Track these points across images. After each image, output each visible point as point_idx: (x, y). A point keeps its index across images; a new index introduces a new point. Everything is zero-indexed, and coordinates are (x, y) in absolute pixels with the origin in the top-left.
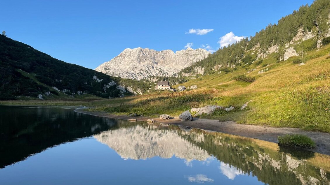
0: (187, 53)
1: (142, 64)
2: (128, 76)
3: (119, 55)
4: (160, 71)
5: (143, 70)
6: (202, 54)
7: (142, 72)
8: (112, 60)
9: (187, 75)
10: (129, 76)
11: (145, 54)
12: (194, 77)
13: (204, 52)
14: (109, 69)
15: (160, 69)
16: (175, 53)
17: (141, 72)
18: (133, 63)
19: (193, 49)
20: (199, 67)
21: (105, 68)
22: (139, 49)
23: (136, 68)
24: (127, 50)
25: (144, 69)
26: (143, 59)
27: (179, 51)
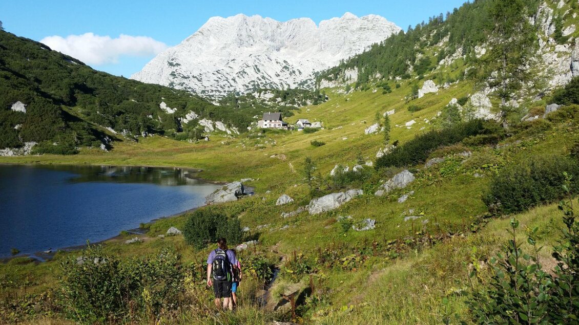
0: (343, 25)
1: (247, 50)
2: (217, 79)
3: (198, 33)
4: (285, 67)
5: (249, 66)
6: (377, 28)
7: (247, 70)
8: (182, 42)
9: (331, 85)
10: (220, 78)
11: (253, 30)
12: (343, 88)
13: (380, 22)
14: (178, 65)
15: (285, 61)
16: (317, 25)
17: (245, 69)
18: (227, 49)
19: (356, 17)
20: (354, 69)
21: (169, 63)
22: (240, 17)
23: (234, 60)
24: (214, 21)
25: (250, 64)
26: (249, 40)
27: (326, 20)
